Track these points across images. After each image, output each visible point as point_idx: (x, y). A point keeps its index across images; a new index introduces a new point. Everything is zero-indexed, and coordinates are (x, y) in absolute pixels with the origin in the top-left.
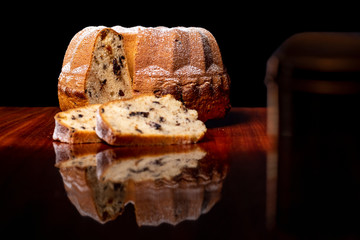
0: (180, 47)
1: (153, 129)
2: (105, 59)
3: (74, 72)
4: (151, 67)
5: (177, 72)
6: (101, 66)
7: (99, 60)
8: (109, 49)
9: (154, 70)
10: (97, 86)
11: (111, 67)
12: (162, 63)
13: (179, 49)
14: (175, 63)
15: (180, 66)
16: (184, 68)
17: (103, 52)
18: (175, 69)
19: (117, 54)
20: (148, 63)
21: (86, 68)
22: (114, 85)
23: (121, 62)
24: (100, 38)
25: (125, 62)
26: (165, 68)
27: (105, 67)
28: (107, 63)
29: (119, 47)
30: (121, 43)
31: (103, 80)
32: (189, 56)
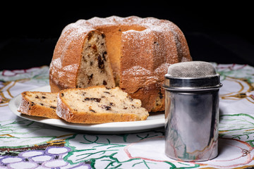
0: (158, 48)
1: (105, 110)
2: (91, 57)
3: (66, 69)
4: (135, 67)
5: (156, 71)
6: (88, 63)
7: (87, 58)
8: (95, 48)
9: (137, 70)
10: (86, 81)
11: (96, 63)
12: (143, 64)
13: (158, 50)
14: (154, 63)
15: (159, 65)
16: (162, 66)
17: (90, 51)
18: (154, 68)
19: (100, 50)
20: (132, 64)
21: (76, 66)
22: (99, 77)
23: (104, 57)
24: (87, 40)
25: (107, 56)
26: (147, 68)
27: (91, 64)
28: (93, 60)
29: (102, 44)
30: (103, 41)
31: (90, 75)
32: (166, 55)
